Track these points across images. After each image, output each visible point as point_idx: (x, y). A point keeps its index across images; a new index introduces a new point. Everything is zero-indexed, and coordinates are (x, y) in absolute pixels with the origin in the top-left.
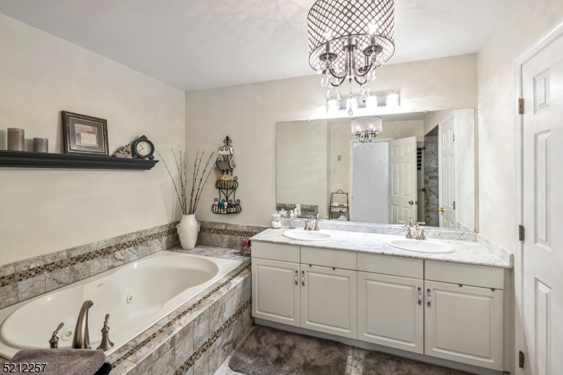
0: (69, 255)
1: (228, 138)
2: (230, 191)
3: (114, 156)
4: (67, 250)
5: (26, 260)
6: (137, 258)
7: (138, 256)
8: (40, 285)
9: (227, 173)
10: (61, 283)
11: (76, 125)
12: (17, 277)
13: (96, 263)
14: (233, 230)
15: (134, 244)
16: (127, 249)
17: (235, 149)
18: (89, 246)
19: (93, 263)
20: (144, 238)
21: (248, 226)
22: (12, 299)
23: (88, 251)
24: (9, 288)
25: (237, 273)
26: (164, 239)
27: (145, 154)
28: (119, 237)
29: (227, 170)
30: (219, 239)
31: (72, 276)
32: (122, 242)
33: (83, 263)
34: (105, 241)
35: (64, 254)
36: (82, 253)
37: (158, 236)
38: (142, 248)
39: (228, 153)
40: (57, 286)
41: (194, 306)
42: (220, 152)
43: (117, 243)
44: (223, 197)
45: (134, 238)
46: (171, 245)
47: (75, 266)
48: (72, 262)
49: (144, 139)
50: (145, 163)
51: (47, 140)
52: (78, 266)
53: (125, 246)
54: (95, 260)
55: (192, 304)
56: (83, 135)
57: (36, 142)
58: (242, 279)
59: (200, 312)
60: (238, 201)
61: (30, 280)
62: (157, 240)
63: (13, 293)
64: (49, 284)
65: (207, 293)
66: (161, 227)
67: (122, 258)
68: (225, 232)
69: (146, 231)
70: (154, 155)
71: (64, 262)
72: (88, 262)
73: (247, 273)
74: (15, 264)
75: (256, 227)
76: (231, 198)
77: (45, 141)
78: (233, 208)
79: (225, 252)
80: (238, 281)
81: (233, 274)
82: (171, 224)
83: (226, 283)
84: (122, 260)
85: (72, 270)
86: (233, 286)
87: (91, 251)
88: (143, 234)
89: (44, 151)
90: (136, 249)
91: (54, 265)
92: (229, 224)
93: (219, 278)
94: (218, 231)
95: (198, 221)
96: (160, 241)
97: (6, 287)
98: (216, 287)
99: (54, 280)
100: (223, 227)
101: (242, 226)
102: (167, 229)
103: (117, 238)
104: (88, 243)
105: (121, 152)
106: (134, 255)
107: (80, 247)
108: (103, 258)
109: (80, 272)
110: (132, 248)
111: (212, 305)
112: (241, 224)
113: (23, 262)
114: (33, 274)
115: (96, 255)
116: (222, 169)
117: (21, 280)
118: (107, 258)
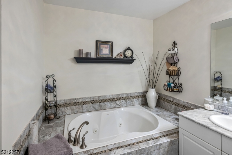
0: (99, 98)
1: (174, 43)
2: (175, 77)
3: (115, 58)
4: (98, 96)
5: (85, 98)
6: (126, 106)
7: (126, 105)
8: (89, 108)
9: (174, 65)
10: (96, 109)
11: (101, 45)
12: (83, 103)
13: (108, 104)
14: (177, 102)
15: (125, 99)
16: (122, 101)
17: (179, 49)
18: (106, 96)
19: (107, 104)
20: (130, 97)
21: (187, 103)
22: (81, 111)
23: (105, 98)
24: (80, 106)
25: (168, 134)
26: (140, 99)
27: (129, 56)
28: (118, 94)
29: (174, 63)
30: (169, 106)
31: (100, 107)
32: (119, 97)
33: (103, 103)
34: (112, 95)
35: (97, 98)
36: (103, 99)
37: (137, 97)
38: (128, 102)
39: (174, 52)
40: (94, 110)
41: (129, 145)
42: (169, 52)
43: (117, 97)
44: (172, 81)
45: (125, 96)
46: (144, 103)
47: (101, 104)
48: (100, 102)
49: (129, 49)
50: (129, 60)
51: (90, 53)
52: (102, 104)
53: (120, 99)
54: (108, 103)
55: (129, 143)
56: (103, 49)
57: (87, 54)
58: (169, 140)
59: (129, 151)
60: (181, 84)
61: (86, 105)
62: (136, 99)
63: (81, 109)
64: (92, 109)
65: (141, 140)
66: (139, 93)
67: (119, 104)
68: (173, 103)
69: (130, 94)
70: (133, 56)
71: (97, 101)
72: (105, 103)
73: (175, 137)
74: (82, 98)
75: (194, 105)
76: (176, 81)
77: (89, 53)
78: (178, 88)
79: (171, 115)
80: (166, 140)
81: (165, 134)
82: (144, 92)
83: (157, 138)
84: (119, 105)
85: (100, 105)
86: (160, 142)
87: (107, 98)
88: (129, 95)
89: (89, 57)
90: (126, 102)
91: (94, 102)
92: (175, 99)
93: (154, 133)
94: (169, 101)
95: (157, 93)
96: (138, 100)
97: (79, 106)
98: (148, 138)
99: (94, 107)
100: (171, 100)
101: (183, 102)
102: (142, 95)
103: (117, 95)
104: (106, 95)
105: (118, 55)
106: (125, 104)
107: (103, 96)
108: (111, 102)
109: (103, 106)
110: (124, 101)
111: (139, 150)
112: (182, 100)
113: (84, 98)
114: (87, 103)
115: (109, 101)
116: (171, 62)
117: (83, 104)
118: (113, 103)
